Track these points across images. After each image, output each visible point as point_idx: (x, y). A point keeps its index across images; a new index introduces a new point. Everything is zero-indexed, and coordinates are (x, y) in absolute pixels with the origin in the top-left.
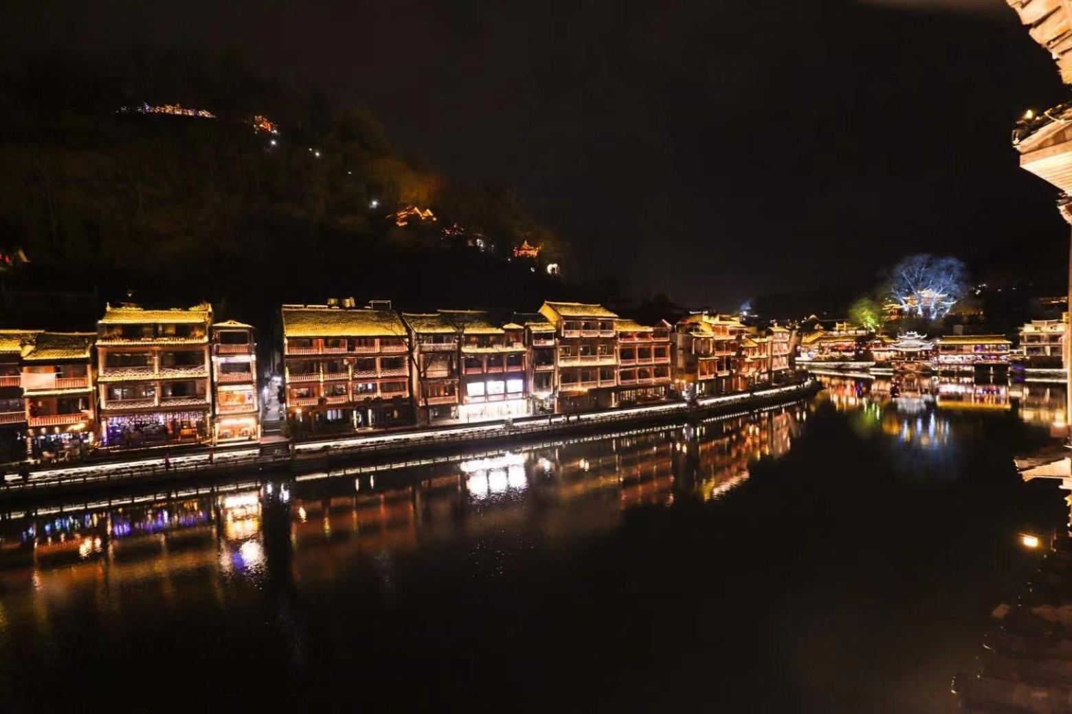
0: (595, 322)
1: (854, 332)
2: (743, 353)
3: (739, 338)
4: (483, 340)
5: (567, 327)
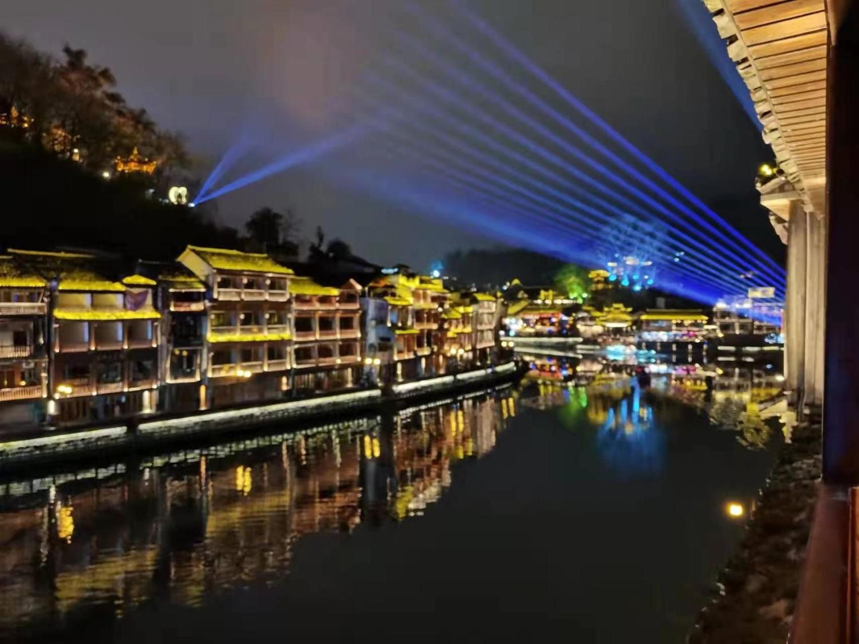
0: (261, 279)
1: (560, 301)
3: (442, 306)
5: (224, 284)
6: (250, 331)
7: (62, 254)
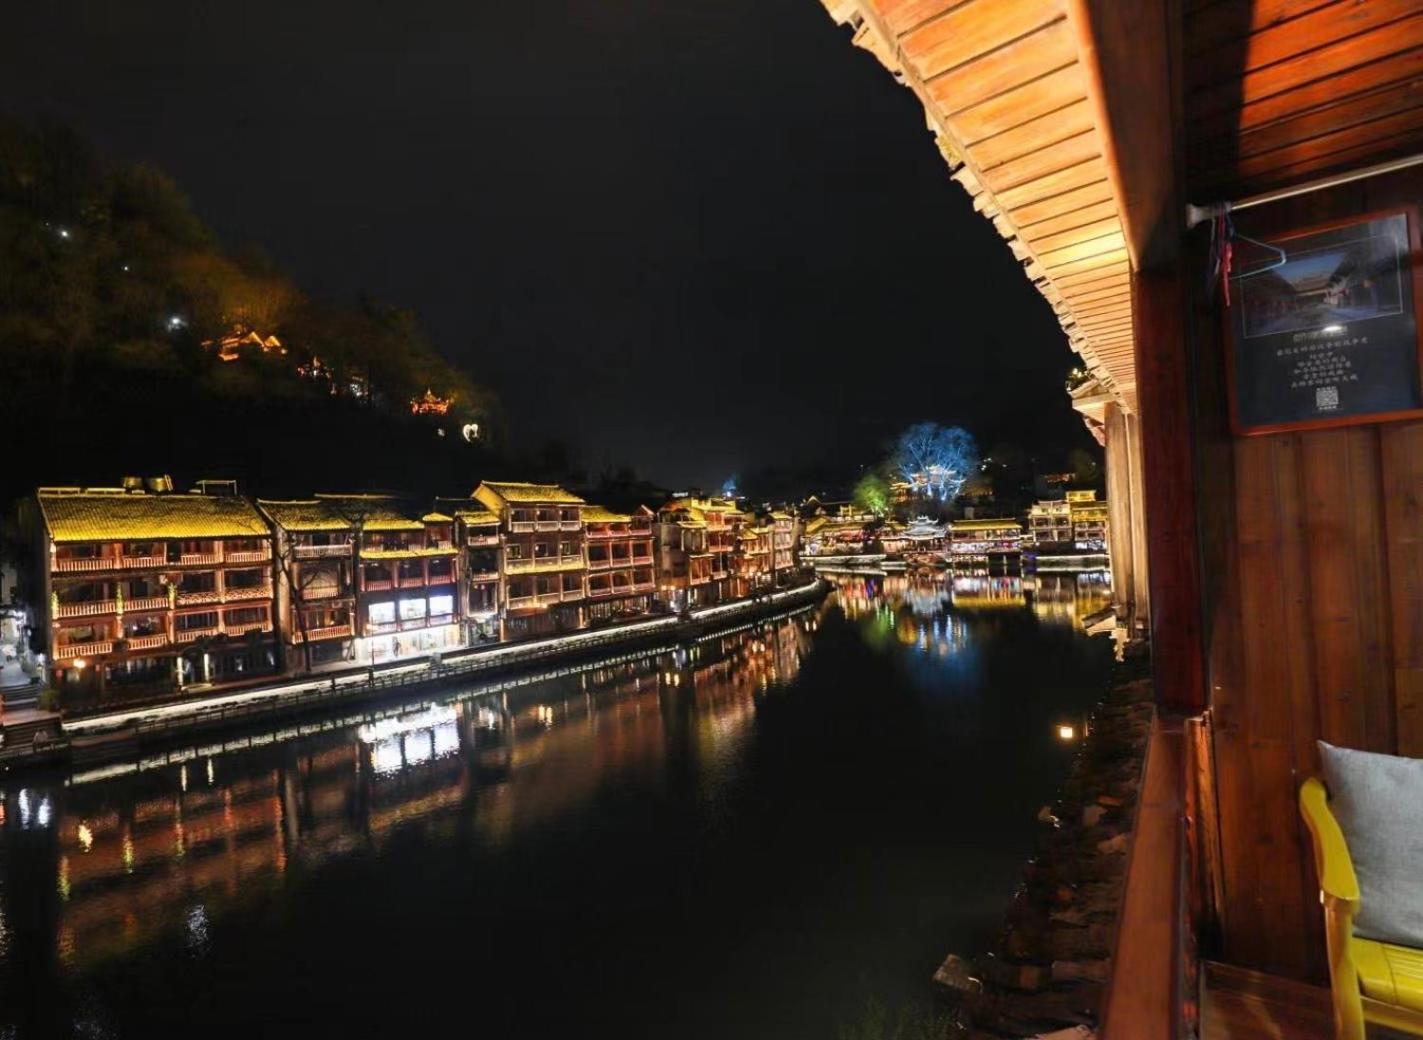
0: (553, 510)
1: (860, 517)
2: (742, 548)
3: (736, 528)
4: (391, 539)
6: (544, 562)
7: (365, 496)
